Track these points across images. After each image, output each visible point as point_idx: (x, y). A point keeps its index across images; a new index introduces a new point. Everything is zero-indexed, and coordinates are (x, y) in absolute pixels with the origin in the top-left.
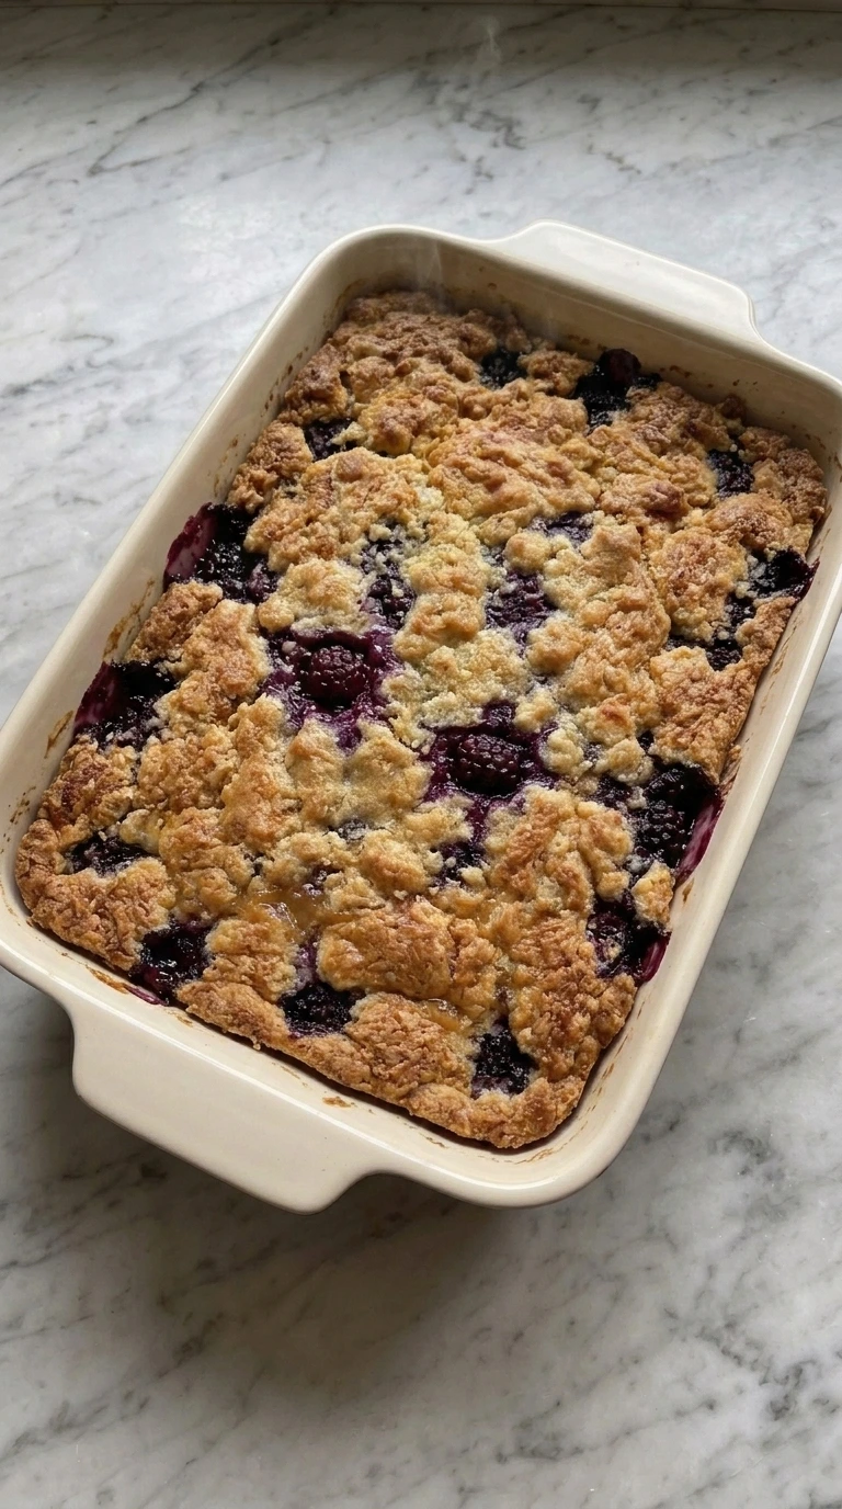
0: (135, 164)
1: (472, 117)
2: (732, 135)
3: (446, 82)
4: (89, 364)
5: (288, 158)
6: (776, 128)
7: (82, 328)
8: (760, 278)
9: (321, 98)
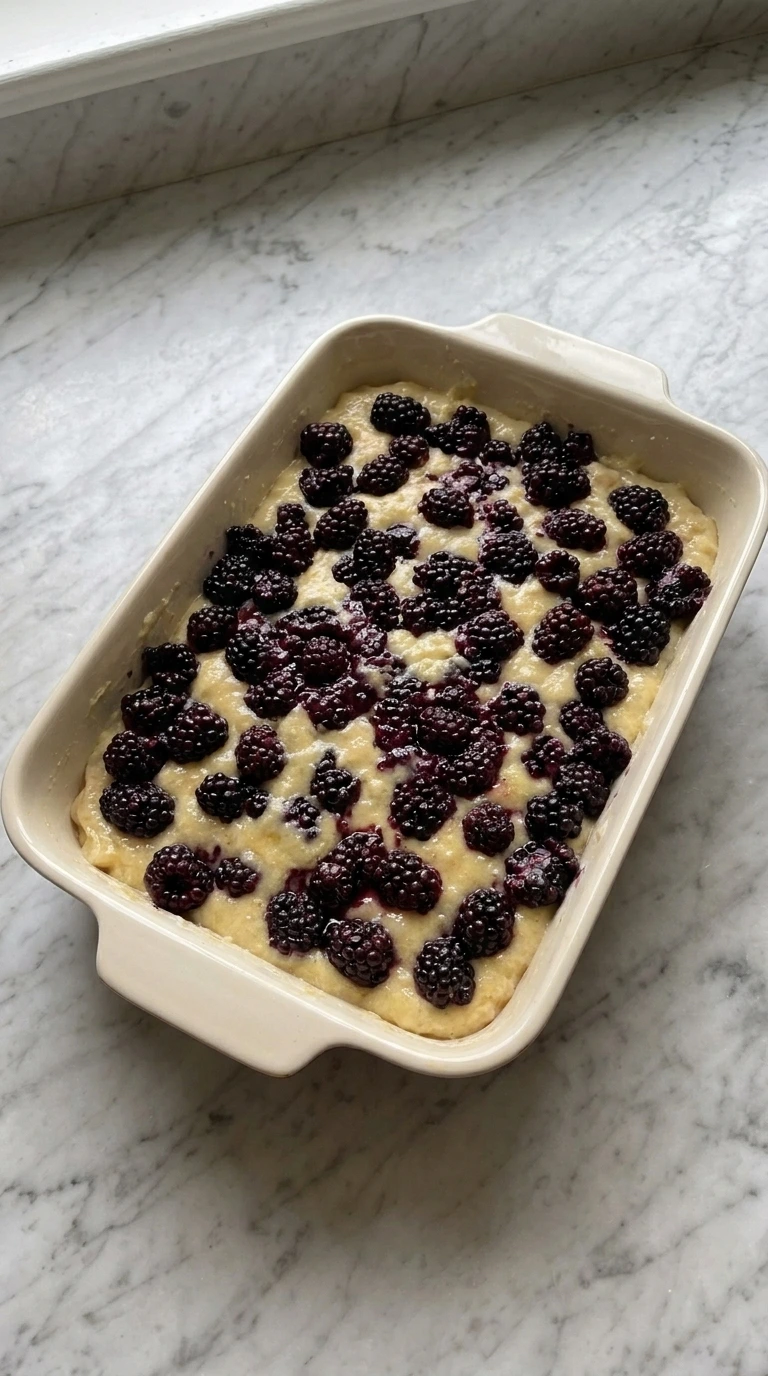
0: (15, 352)
1: (265, 248)
2: (465, 207)
3: (236, 230)
4: (31, 507)
5: (135, 316)
6: (497, 193)
7: (16, 482)
8: (527, 301)
9: (144, 266)
